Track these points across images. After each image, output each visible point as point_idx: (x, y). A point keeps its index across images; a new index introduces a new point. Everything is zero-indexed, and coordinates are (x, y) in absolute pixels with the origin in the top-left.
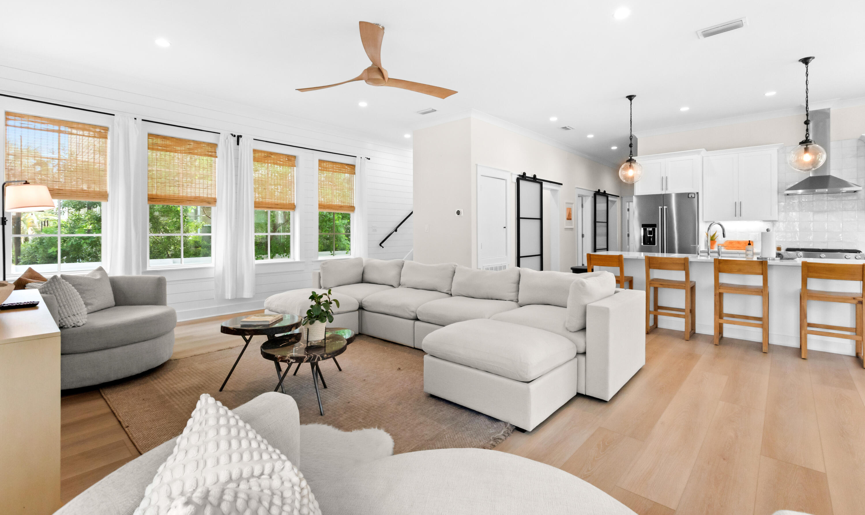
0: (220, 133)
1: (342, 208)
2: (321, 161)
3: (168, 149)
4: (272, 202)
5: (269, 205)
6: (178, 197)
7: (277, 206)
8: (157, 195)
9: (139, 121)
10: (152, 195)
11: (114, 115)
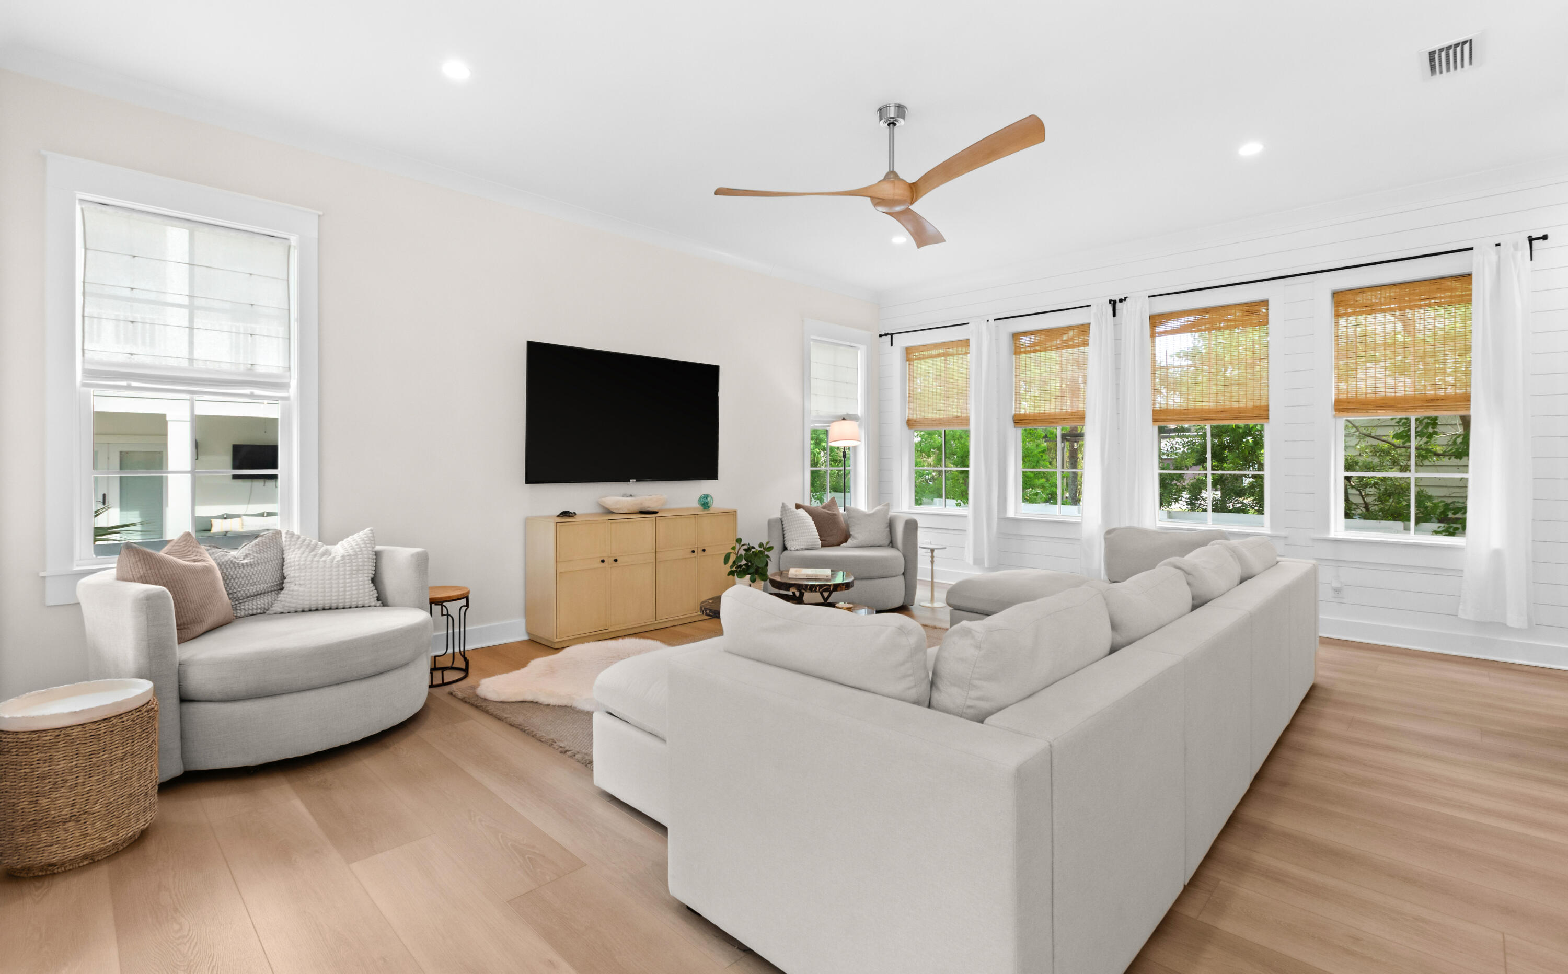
0: (1090, 306)
1: (1439, 403)
2: (1338, 296)
3: (1037, 348)
4: (1211, 408)
5: (1202, 415)
6: (1049, 416)
7: (1222, 415)
8: (1025, 415)
9: (992, 322)
10: (1020, 415)
11: (968, 323)
